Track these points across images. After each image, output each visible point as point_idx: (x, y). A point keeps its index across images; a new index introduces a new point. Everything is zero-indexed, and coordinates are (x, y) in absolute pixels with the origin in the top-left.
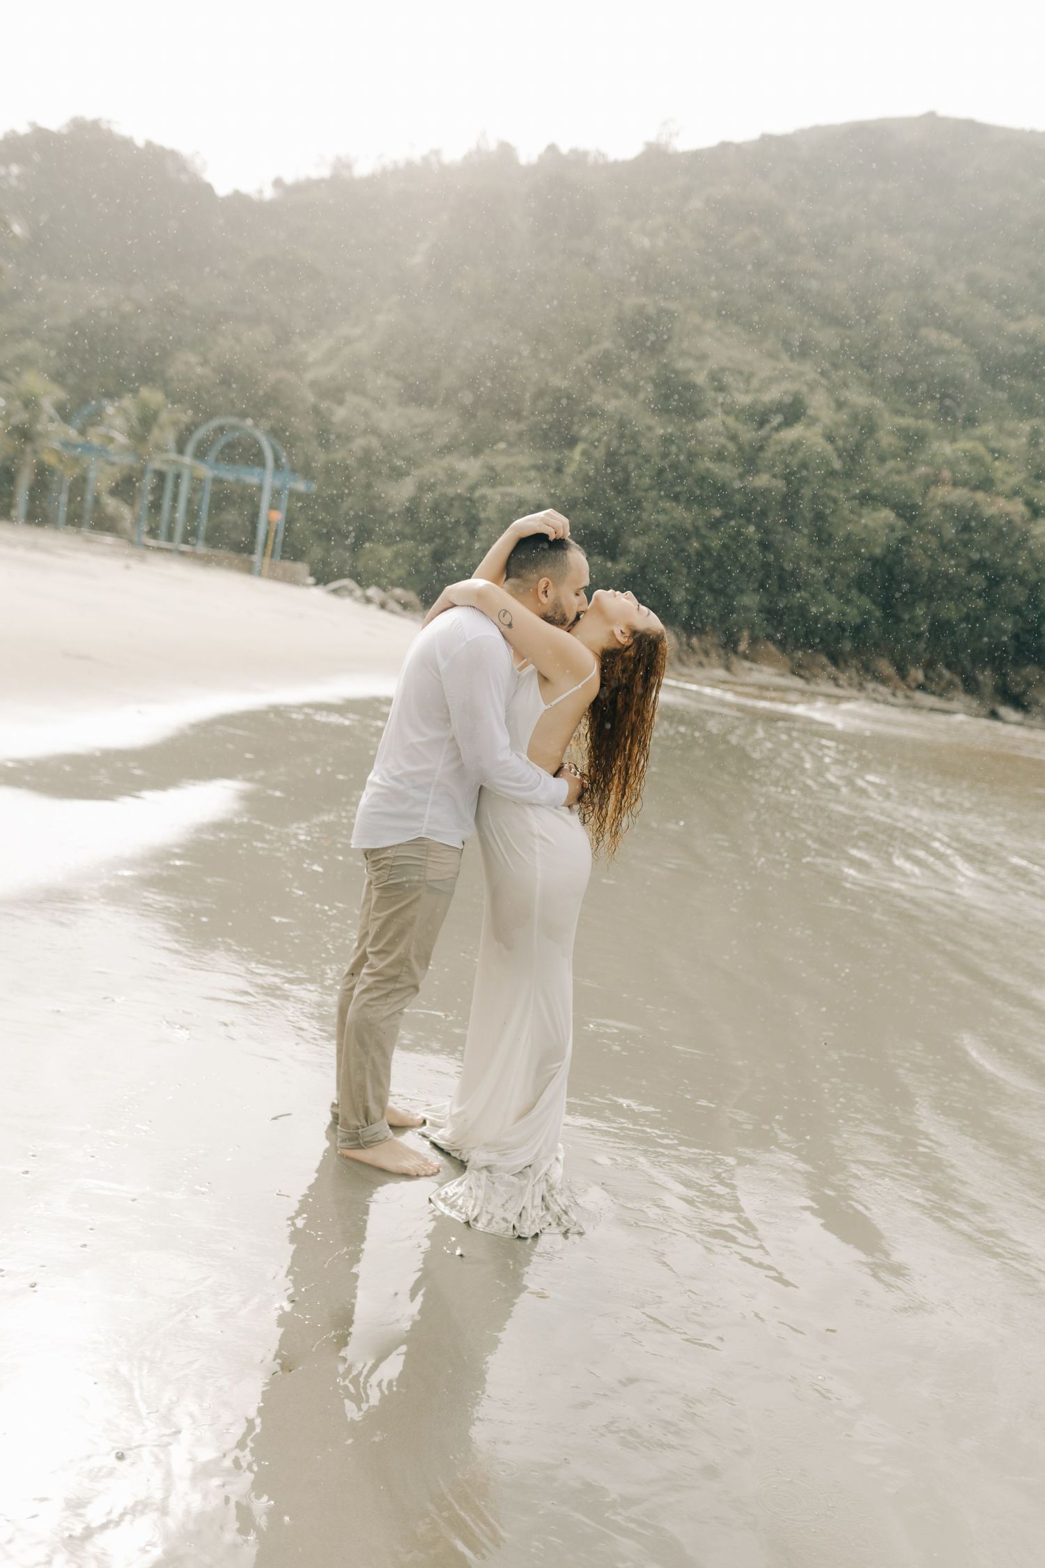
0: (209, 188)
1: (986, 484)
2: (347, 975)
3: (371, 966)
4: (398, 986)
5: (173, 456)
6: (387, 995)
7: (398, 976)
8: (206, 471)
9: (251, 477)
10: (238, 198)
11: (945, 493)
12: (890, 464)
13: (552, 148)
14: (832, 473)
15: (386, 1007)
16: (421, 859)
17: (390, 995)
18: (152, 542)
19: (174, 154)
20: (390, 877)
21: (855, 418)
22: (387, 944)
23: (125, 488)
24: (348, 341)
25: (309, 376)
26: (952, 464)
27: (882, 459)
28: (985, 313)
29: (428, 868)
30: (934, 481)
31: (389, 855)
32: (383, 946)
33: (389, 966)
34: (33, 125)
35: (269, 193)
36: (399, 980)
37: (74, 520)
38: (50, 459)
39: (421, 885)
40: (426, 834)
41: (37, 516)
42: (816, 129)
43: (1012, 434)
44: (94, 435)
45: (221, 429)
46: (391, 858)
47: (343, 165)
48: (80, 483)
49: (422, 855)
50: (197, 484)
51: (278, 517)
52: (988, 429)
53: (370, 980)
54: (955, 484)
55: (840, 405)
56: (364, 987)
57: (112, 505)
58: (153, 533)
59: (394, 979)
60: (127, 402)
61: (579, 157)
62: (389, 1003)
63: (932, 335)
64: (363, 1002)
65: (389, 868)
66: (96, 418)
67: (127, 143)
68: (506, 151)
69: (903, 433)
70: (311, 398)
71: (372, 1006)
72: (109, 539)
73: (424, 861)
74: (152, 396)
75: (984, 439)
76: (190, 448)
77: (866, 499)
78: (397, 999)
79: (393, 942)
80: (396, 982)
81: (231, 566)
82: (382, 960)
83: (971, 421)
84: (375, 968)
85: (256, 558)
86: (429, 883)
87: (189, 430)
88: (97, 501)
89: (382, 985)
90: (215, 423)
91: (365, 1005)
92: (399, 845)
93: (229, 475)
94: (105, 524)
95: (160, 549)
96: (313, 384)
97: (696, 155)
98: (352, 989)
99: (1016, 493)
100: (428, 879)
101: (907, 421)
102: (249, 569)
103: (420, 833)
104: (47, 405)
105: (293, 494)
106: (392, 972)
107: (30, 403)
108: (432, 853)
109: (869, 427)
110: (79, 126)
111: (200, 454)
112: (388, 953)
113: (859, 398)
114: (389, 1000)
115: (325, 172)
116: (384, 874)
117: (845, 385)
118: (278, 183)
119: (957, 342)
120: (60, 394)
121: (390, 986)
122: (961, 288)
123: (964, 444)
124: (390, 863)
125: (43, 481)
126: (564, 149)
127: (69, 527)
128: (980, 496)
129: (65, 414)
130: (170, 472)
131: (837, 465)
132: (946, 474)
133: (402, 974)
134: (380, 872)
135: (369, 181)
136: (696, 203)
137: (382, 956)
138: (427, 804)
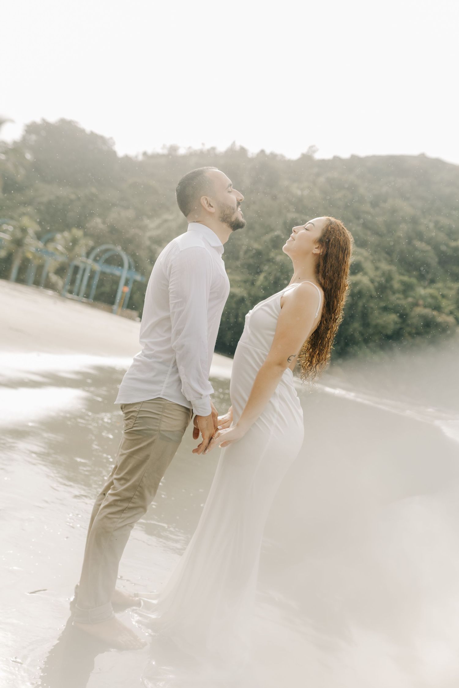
0: (114, 153)
1: (438, 308)
2: (101, 494)
3: (114, 489)
4: (131, 505)
5: (84, 259)
6: (122, 511)
7: (131, 498)
8: (97, 267)
9: (117, 271)
10: (127, 158)
11: (420, 310)
12: (397, 295)
13: (263, 151)
14: (371, 297)
15: (120, 520)
16: (159, 414)
17: (125, 512)
18: (69, 295)
19: (102, 138)
20: (135, 425)
21: (383, 274)
22: (127, 473)
23: (61, 271)
24: (166, 221)
25: (149, 234)
26: (424, 298)
27: (394, 293)
28: (442, 237)
29: (163, 421)
30: (416, 305)
31: (135, 409)
32: (124, 475)
33: (126, 490)
34: (44, 120)
35: (140, 158)
36: (132, 501)
37: (37, 283)
38: (30, 256)
39: (156, 432)
40: (164, 395)
41: (21, 280)
42: (374, 157)
43: (450, 288)
44: (51, 247)
45: (106, 251)
46: (137, 412)
47: (173, 149)
48: (40, 268)
49: (159, 411)
50: (93, 273)
51: (127, 290)
52: (440, 285)
53: (112, 499)
54: (425, 307)
55: (377, 268)
56: (107, 503)
57: (54, 278)
58: (71, 292)
59: (128, 499)
60: (66, 234)
61: (273, 156)
62: (122, 518)
63: (418, 244)
64: (105, 514)
65: (135, 419)
66: (52, 240)
67: (83, 131)
68: (243, 151)
69: (403, 283)
70: (148, 243)
71: (110, 518)
72: (50, 292)
73: (160, 416)
74: (78, 233)
75: (438, 289)
76: (92, 256)
77: (385, 309)
78: (129, 515)
79: (132, 472)
80: (130, 502)
81: (104, 309)
82: (122, 485)
83: (432, 281)
84: (117, 490)
85: (115, 307)
86: (162, 432)
87: (93, 249)
88: (48, 276)
89: (119, 503)
90: (103, 247)
91: (106, 517)
92: (143, 402)
93: (108, 270)
94: (49, 286)
95: (72, 299)
96: (150, 238)
97: (323, 161)
98: (100, 505)
99: (451, 313)
100: (161, 429)
101: (406, 278)
102: (111, 311)
103: (159, 394)
104: (31, 232)
105: (135, 281)
106: (128, 494)
107: (24, 230)
108: (166, 410)
109: (389, 279)
110: (63, 121)
111: (95, 260)
112: (127, 480)
113: (384, 266)
114: (123, 515)
115: (165, 152)
116: (131, 423)
117: (379, 260)
118: (145, 154)
119: (428, 248)
120: (37, 228)
121: (125, 505)
122: (431, 225)
123: (429, 291)
124: (136, 415)
125: (25, 265)
126: (268, 152)
127: (35, 285)
128: (435, 313)
129: (39, 236)
130: (82, 266)
131: (374, 293)
132: (421, 302)
133: (135, 497)
134: (128, 421)
135: (184, 157)
136: (322, 179)
137: (122, 482)
138: (167, 374)
